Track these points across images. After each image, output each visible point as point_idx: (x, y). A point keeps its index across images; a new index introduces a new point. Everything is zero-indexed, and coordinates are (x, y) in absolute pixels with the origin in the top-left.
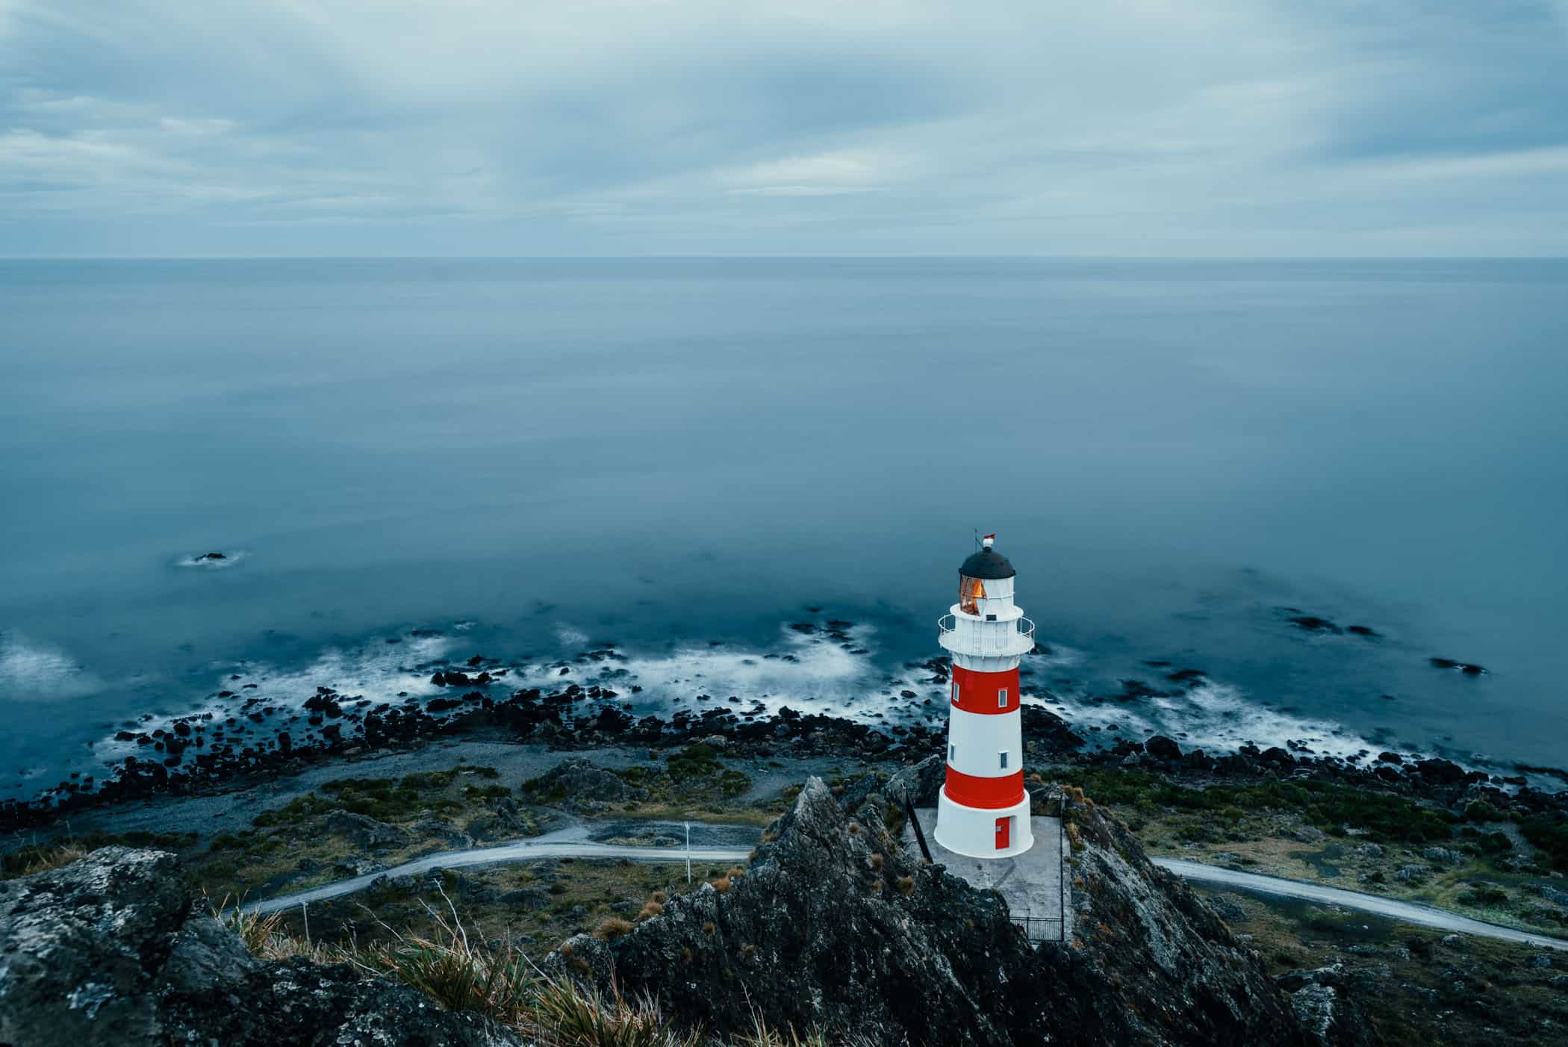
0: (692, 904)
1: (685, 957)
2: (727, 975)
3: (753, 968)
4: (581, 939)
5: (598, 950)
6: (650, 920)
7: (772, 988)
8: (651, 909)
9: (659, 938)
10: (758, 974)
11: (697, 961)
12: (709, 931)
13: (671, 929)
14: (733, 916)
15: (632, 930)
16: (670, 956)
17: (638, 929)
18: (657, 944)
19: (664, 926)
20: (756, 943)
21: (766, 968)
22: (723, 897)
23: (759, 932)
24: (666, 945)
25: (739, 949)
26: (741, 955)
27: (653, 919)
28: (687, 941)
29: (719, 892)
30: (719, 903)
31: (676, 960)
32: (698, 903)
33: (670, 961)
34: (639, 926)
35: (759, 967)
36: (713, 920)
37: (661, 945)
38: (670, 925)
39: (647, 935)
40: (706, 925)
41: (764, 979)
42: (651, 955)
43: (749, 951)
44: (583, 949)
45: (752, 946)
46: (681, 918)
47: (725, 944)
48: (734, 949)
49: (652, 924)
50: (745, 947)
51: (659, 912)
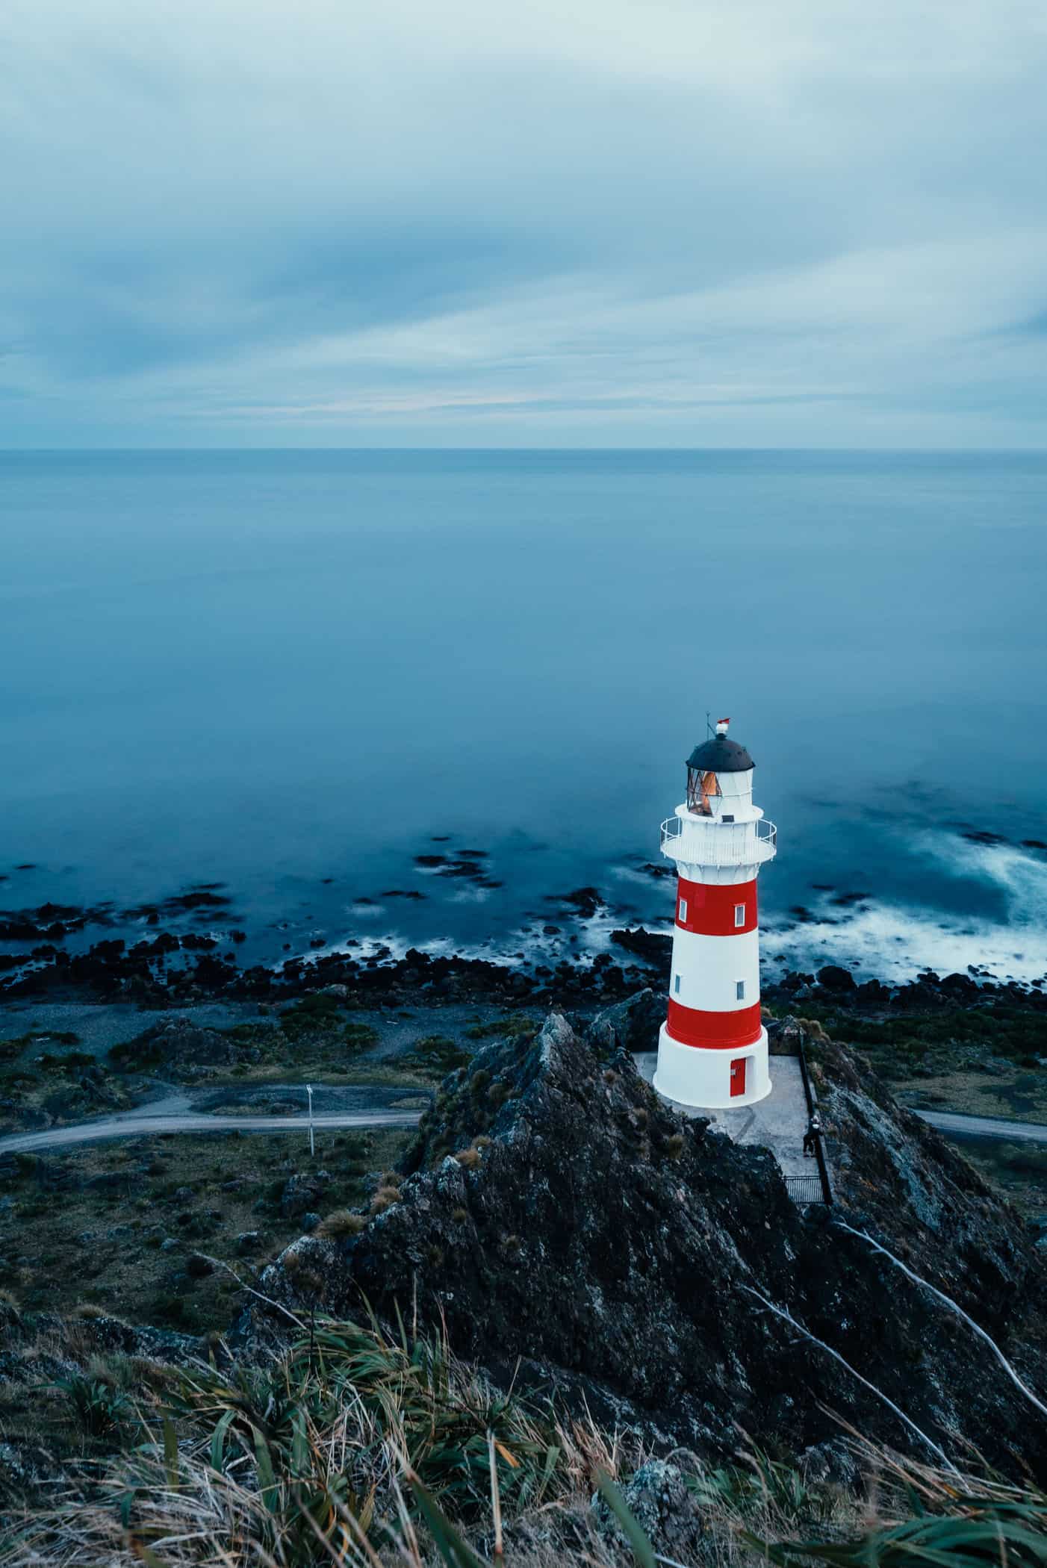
0: (436, 1184)
1: (434, 1257)
2: (487, 1277)
3: (518, 1266)
4: (307, 1244)
5: (330, 1258)
6: (389, 1211)
7: (544, 1290)
8: (387, 1195)
9: (402, 1234)
10: (526, 1273)
11: (449, 1263)
12: (460, 1220)
13: (415, 1222)
14: (489, 1198)
15: (366, 1227)
16: (416, 1257)
17: (373, 1225)
18: (400, 1243)
19: (407, 1219)
20: (518, 1233)
21: (533, 1265)
22: (472, 1174)
23: (523, 1219)
24: (413, 1244)
25: (499, 1242)
26: (502, 1249)
27: (392, 1210)
28: (436, 1238)
29: (466, 1168)
30: (468, 1182)
31: (424, 1262)
32: (442, 1184)
33: (417, 1265)
34: (374, 1220)
35: (525, 1264)
36: (464, 1205)
37: (406, 1244)
38: (413, 1215)
39: (386, 1232)
40: (457, 1212)
41: (534, 1279)
42: (394, 1258)
43: (512, 1243)
44: (310, 1257)
45: (513, 1237)
46: (425, 1205)
47: (480, 1237)
48: (492, 1241)
49: (390, 1216)
50: (506, 1238)
51: (396, 1199)
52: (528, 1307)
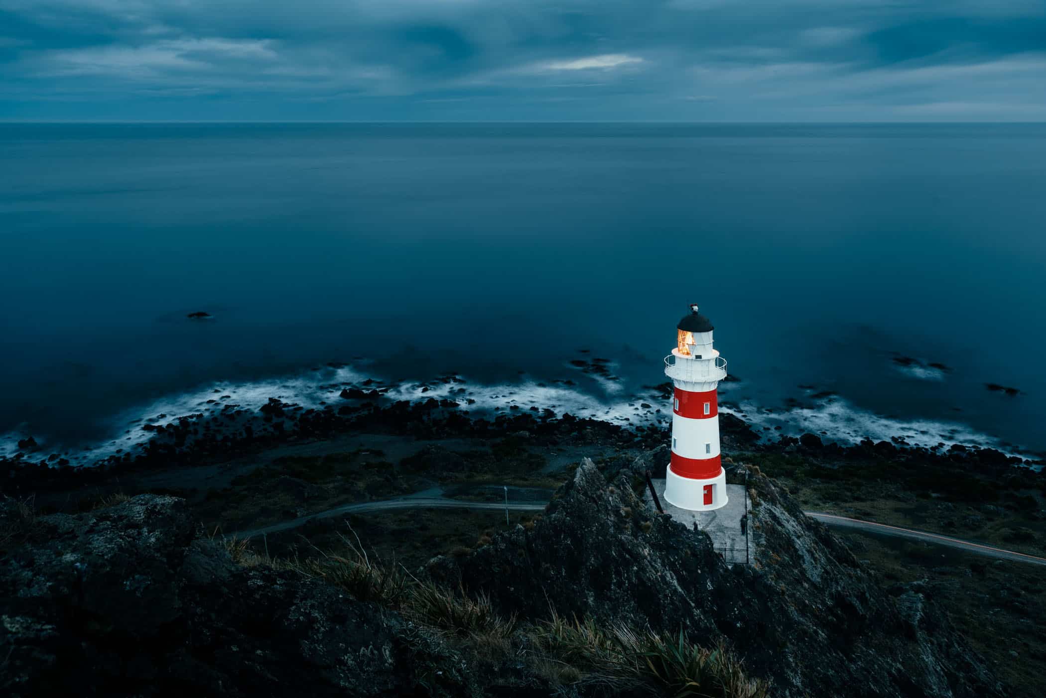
0: (510, 538)
1: (506, 571)
2: (533, 582)
3: (549, 578)
4: (440, 559)
5: (451, 566)
6: (483, 548)
7: (562, 591)
8: (483, 540)
9: (490, 559)
10: (553, 582)
11: (514, 573)
12: (521, 555)
13: (497, 553)
14: (536, 546)
15: (472, 554)
16: (496, 570)
17: (476, 553)
18: (488, 562)
19: (492, 551)
20: (551, 563)
21: (558, 578)
22: (529, 533)
24: (494, 563)
25: (540, 566)
26: (542, 570)
27: (485, 547)
28: (507, 561)
29: (527, 530)
30: (527, 537)
31: (500, 573)
32: (514, 537)
33: (497, 573)
34: (477, 551)
35: (553, 578)
36: (523, 548)
37: (491, 563)
38: (496, 550)
39: (481, 557)
40: (519, 551)
41: (557, 585)
42: (484, 570)
43: (547, 568)
44: (441, 565)
45: (548, 565)
46: (503, 546)
47: (531, 564)
48: (537, 566)
49: (485, 550)
50: (545, 565)
51: (489, 542)
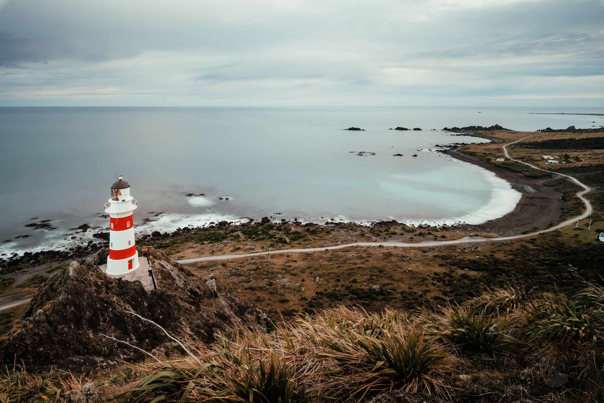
0: (35, 319)
1: (35, 340)
2: (54, 340)
3: (65, 333)
6: (18, 332)
7: (73, 337)
8: (17, 328)
9: (23, 337)
10: (67, 335)
11: (41, 340)
12: (44, 327)
13: (28, 332)
14: (53, 318)
15: (9, 339)
16: (28, 342)
17: (12, 338)
18: (23, 340)
19: (25, 332)
20: (64, 324)
21: (70, 331)
22: (47, 312)
23: (65, 321)
24: (27, 339)
25: (58, 329)
26: (59, 330)
28: (36, 334)
29: (45, 311)
30: (46, 315)
31: (31, 343)
32: (37, 318)
33: (29, 344)
34: (12, 336)
35: (67, 332)
36: (45, 322)
37: (24, 340)
38: (27, 330)
39: (17, 338)
40: (43, 325)
41: (70, 335)
42: (20, 345)
43: (62, 328)
45: (63, 326)
46: (31, 326)
47: (51, 329)
48: (56, 328)
49: (18, 333)
50: (60, 327)
51: (20, 327)
52: (69, 343)
